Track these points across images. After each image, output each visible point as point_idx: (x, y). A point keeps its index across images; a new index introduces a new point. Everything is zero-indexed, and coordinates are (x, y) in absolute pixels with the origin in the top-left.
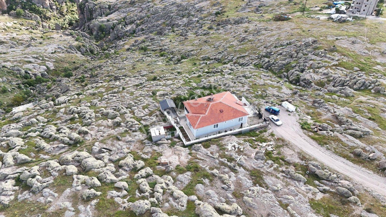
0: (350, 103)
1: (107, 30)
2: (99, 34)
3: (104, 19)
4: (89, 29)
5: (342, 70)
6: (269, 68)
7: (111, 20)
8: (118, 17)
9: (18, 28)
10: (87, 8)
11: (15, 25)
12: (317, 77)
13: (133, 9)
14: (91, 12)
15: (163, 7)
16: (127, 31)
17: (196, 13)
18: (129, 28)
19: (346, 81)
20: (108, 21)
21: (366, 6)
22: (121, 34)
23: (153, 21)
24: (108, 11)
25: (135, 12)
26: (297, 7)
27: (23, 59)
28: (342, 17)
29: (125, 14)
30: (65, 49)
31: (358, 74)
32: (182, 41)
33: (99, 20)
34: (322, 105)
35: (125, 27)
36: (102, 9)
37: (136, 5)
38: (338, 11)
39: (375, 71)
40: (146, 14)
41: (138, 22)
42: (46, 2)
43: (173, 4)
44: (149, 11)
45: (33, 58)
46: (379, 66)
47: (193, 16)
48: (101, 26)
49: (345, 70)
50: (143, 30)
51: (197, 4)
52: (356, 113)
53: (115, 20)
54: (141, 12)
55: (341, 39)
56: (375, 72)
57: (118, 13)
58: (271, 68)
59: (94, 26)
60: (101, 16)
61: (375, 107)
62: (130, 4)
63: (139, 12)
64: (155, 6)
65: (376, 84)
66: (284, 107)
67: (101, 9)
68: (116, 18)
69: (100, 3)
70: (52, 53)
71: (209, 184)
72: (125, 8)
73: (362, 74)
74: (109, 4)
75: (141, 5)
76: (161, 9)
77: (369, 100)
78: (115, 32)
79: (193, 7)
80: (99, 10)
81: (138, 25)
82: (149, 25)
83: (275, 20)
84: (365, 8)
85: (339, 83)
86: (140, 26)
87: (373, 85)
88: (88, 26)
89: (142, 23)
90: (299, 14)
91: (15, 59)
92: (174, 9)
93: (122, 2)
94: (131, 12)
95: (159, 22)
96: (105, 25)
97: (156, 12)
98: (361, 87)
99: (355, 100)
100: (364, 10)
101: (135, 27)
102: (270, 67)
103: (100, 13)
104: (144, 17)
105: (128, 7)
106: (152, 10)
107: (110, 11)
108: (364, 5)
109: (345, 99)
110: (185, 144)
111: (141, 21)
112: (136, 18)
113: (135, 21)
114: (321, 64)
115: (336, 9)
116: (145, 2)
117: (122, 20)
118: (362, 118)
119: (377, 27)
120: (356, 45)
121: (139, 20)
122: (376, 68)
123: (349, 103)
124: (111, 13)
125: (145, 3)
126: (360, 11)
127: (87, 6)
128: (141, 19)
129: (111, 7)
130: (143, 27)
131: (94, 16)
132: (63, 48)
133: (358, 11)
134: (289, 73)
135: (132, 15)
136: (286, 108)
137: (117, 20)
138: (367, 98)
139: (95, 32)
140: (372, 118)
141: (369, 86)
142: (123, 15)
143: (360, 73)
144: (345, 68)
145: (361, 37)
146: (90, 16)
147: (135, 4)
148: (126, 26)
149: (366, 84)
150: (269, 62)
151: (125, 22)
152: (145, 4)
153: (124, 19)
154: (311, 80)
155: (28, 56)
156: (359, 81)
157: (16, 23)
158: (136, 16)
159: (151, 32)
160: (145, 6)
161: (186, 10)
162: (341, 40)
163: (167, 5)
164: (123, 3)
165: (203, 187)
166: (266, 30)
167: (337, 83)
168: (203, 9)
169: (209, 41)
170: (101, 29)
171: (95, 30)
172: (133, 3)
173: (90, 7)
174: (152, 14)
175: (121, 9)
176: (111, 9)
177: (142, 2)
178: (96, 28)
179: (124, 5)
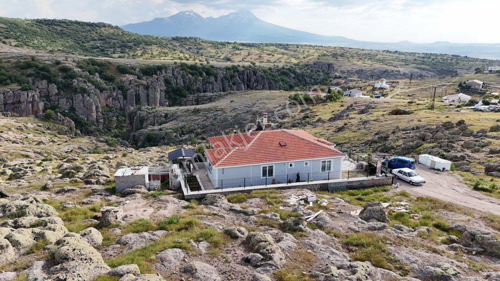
1: (156, 140)
2: (146, 144)
3: (157, 127)
4: (134, 140)
7: (164, 129)
8: (174, 126)
9: (40, 131)
10: (138, 117)
11: (38, 127)
13: (196, 118)
14: (142, 121)
15: (234, 114)
16: (182, 141)
18: (185, 137)
20: (160, 130)
22: (173, 143)
24: (163, 119)
25: (198, 121)
27: (19, 151)
29: (184, 123)
30: (89, 151)
33: (149, 129)
35: (180, 137)
36: (156, 118)
37: (200, 114)
38: (487, 104)
40: (211, 122)
41: (199, 131)
42: (93, 114)
43: (247, 112)
44: (215, 119)
45: (35, 152)
48: (149, 135)
53: (170, 129)
54: (204, 120)
57: (176, 122)
59: (141, 134)
60: (153, 125)
62: (193, 112)
64: (225, 115)
66: (424, 164)
67: (154, 118)
68: (171, 127)
69: (156, 111)
70: (66, 152)
71: (204, 251)
72: (186, 116)
74: (166, 112)
75: (207, 114)
76: (231, 118)
78: (166, 141)
80: (152, 119)
81: (197, 135)
83: (389, 115)
86: (200, 135)
88: (134, 136)
89: (204, 132)
91: (8, 150)
93: (183, 111)
94: (193, 120)
95: (227, 131)
96: (155, 134)
97: (224, 120)
101: (194, 137)
103: (153, 122)
104: (207, 126)
105: (189, 115)
106: (220, 118)
110: (185, 194)
111: (204, 130)
112: (196, 126)
113: (195, 130)
115: (483, 102)
116: (212, 110)
117: (179, 129)
121: (201, 129)
124: (167, 122)
125: (211, 112)
127: (138, 115)
128: (203, 128)
129: (169, 116)
130: (205, 137)
131: (144, 126)
132: (86, 149)
135: (192, 124)
137: (173, 129)
139: (141, 142)
142: (181, 124)
146: (140, 125)
147: (199, 113)
148: (182, 135)
150: (385, 145)
151: (182, 131)
153: (181, 128)
155: (28, 150)
157: (40, 126)
158: (198, 125)
160: (212, 115)
163: (240, 113)
165: (183, 255)
170: (149, 139)
171: (140, 140)
172: (196, 112)
173: (141, 115)
174: (218, 122)
175: (180, 117)
176: (167, 118)
177: (209, 110)
178: (142, 138)
179: (185, 113)
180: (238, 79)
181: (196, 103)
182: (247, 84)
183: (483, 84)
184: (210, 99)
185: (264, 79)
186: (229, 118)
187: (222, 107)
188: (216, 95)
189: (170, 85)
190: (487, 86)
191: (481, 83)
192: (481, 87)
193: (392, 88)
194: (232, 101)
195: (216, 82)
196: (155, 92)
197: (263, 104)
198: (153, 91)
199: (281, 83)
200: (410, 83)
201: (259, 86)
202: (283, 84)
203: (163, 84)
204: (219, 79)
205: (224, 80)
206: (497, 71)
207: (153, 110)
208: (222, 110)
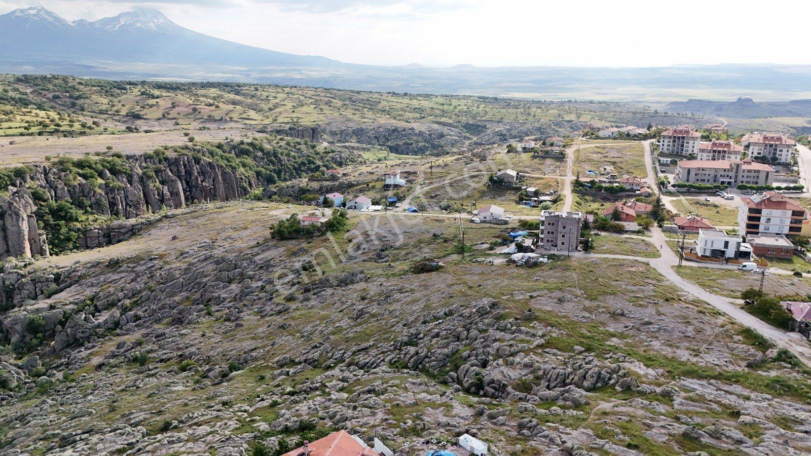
0: (587, 419)
1: (48, 328)
2: (27, 339)
3: (43, 304)
5: (554, 354)
6: (419, 366)
7: (59, 306)
8: (78, 297)
12: (514, 374)
13: (116, 277)
14: (10, 292)
15: (184, 266)
16: (99, 326)
17: (257, 273)
18: (103, 317)
19: (567, 375)
20: (52, 307)
21: (563, 236)
22: (83, 332)
23: (162, 298)
24: (54, 286)
25: (120, 282)
26: (451, 246)
28: (529, 257)
29: (94, 289)
31: (584, 359)
32: (230, 331)
33: (29, 308)
34: (536, 431)
35: (93, 317)
36: (39, 284)
37: (122, 269)
38: (521, 248)
39: (610, 348)
40: (145, 284)
41: (127, 302)
43: (206, 259)
44: (152, 276)
46: (614, 339)
47: (251, 278)
48: (32, 321)
49: (559, 353)
50: (137, 318)
51: (258, 254)
52: (601, 438)
53: (70, 303)
54: (133, 280)
55: (538, 296)
56: (610, 350)
57: (79, 288)
58: (424, 366)
59: (16, 321)
60: (35, 298)
61: (630, 420)
62: (107, 266)
63: (128, 281)
64: (168, 267)
65: (620, 373)
66: (464, 448)
67: (35, 284)
68: (71, 300)
69: (35, 271)
72: (97, 276)
73: (591, 358)
74: (56, 271)
75: (134, 267)
76: (179, 272)
77: (617, 407)
78: (69, 330)
79: (251, 262)
80: (30, 287)
81: (125, 310)
82: (153, 307)
83: (414, 272)
84: (563, 240)
85: (556, 379)
86: (130, 310)
87: (615, 376)
89: (136, 304)
90: (455, 257)
92: (210, 268)
93: (89, 265)
94: (110, 282)
95: (177, 298)
96: (44, 318)
97: (170, 277)
98: (597, 382)
99: (593, 411)
100: (563, 244)
101: (119, 315)
102: (421, 363)
103: (33, 292)
104: (140, 292)
105: (102, 273)
106: (161, 274)
107: (58, 285)
108: (560, 236)
109: (575, 412)
111: (135, 299)
112: (121, 295)
113: (119, 301)
114: (515, 347)
115: (516, 245)
116: (143, 259)
117: (88, 302)
118: (614, 446)
119: (593, 269)
120: (565, 304)
121: (129, 298)
122: (612, 344)
123: (584, 420)
124: (61, 290)
125: (142, 262)
126: (556, 246)
128: (133, 295)
129: (62, 278)
130: (140, 313)
131: (15, 302)
133: (553, 245)
134: (459, 372)
135: (112, 290)
136: (468, 448)
137: (76, 304)
138: (611, 404)
139: (17, 335)
140: (633, 443)
141: (610, 379)
142: (89, 292)
143: (587, 357)
144: (559, 350)
145: (571, 289)
146: (7, 299)
147: (120, 267)
148: (97, 314)
149: (602, 376)
150: (417, 353)
151: (96, 306)
152: (144, 264)
153: (92, 300)
154: (504, 382)
156: (590, 372)
158: (122, 291)
159: (158, 321)
160: (144, 268)
161: (236, 268)
162: (538, 298)
163: (194, 261)
164: (90, 267)
166: (400, 291)
167: (552, 380)
168: (272, 263)
169: (290, 325)
170: (32, 327)
171: (16, 331)
172: (114, 265)
173: (7, 283)
174: (159, 283)
175: (85, 278)
176: (62, 281)
177: (137, 260)
178: (18, 327)
179: (93, 269)
180: (170, 173)
181: (106, 239)
182: (186, 180)
183: (518, 174)
184: (132, 230)
185: (215, 169)
186: (177, 274)
187: (160, 251)
188: (142, 223)
189: (44, 201)
190: (521, 176)
191: (514, 173)
192: (515, 179)
193: (409, 185)
194: (174, 238)
195: (131, 184)
196: (18, 220)
197: (229, 240)
198: (14, 219)
199: (242, 169)
200: (431, 173)
201: (207, 180)
202: (246, 171)
203: (31, 202)
204: (136, 178)
205: (145, 179)
206: (532, 149)
207: (29, 268)
208: (161, 257)
